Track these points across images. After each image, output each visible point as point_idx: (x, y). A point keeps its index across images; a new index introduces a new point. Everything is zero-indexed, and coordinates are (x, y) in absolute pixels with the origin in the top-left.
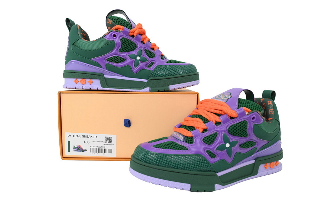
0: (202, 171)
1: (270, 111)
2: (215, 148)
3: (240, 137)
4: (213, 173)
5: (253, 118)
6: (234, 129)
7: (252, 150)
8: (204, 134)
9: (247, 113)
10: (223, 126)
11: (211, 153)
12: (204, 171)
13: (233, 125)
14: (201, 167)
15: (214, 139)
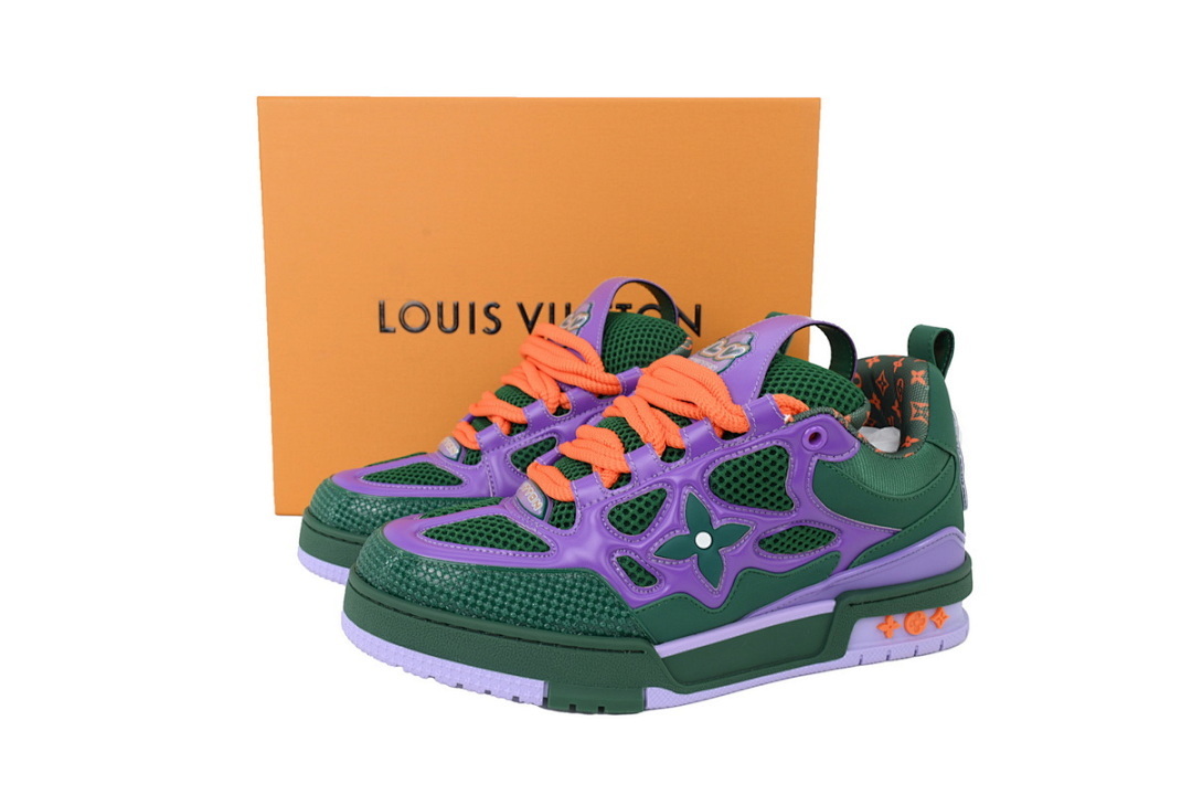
0: (595, 634)
1: (914, 411)
2: (652, 549)
3: (757, 510)
4: (640, 644)
5: (815, 437)
6: (732, 478)
7: (817, 561)
8: (615, 492)
9: (787, 417)
10: (690, 464)
11: (634, 568)
12: (604, 635)
13: (728, 463)
14: (591, 618)
15: (649, 515)
